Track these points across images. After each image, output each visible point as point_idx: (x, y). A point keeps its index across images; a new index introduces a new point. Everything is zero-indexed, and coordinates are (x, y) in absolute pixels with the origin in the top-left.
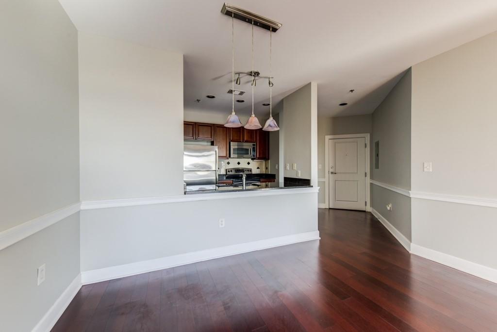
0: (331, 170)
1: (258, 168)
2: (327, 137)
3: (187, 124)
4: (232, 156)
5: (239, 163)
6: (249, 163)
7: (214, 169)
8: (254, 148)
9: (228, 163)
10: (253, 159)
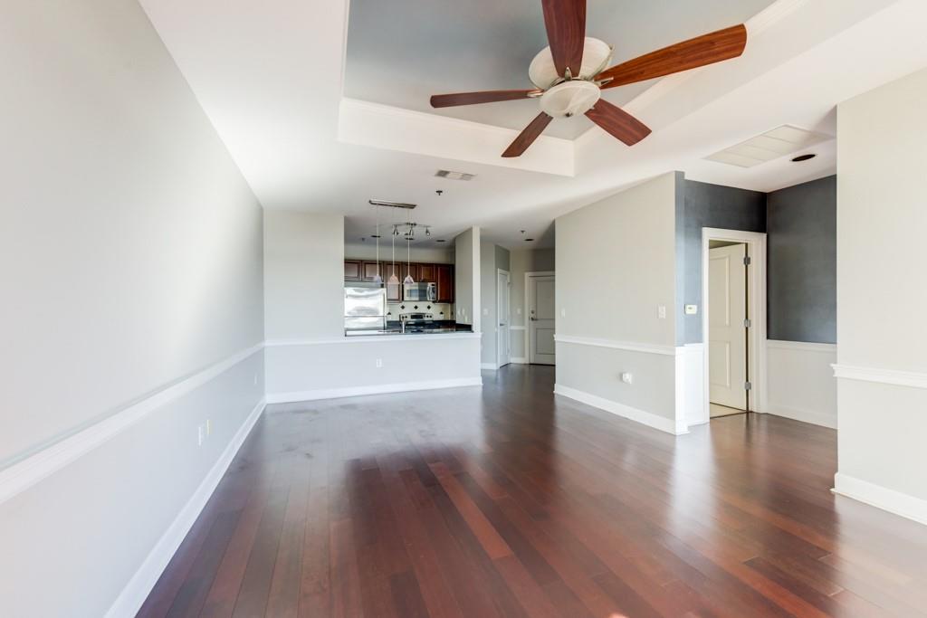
0: (532, 315)
1: (441, 313)
2: (527, 275)
3: (349, 262)
4: (406, 298)
5: (416, 307)
6: (429, 307)
7: (381, 314)
8: (433, 289)
9: (403, 307)
10: (434, 302)
